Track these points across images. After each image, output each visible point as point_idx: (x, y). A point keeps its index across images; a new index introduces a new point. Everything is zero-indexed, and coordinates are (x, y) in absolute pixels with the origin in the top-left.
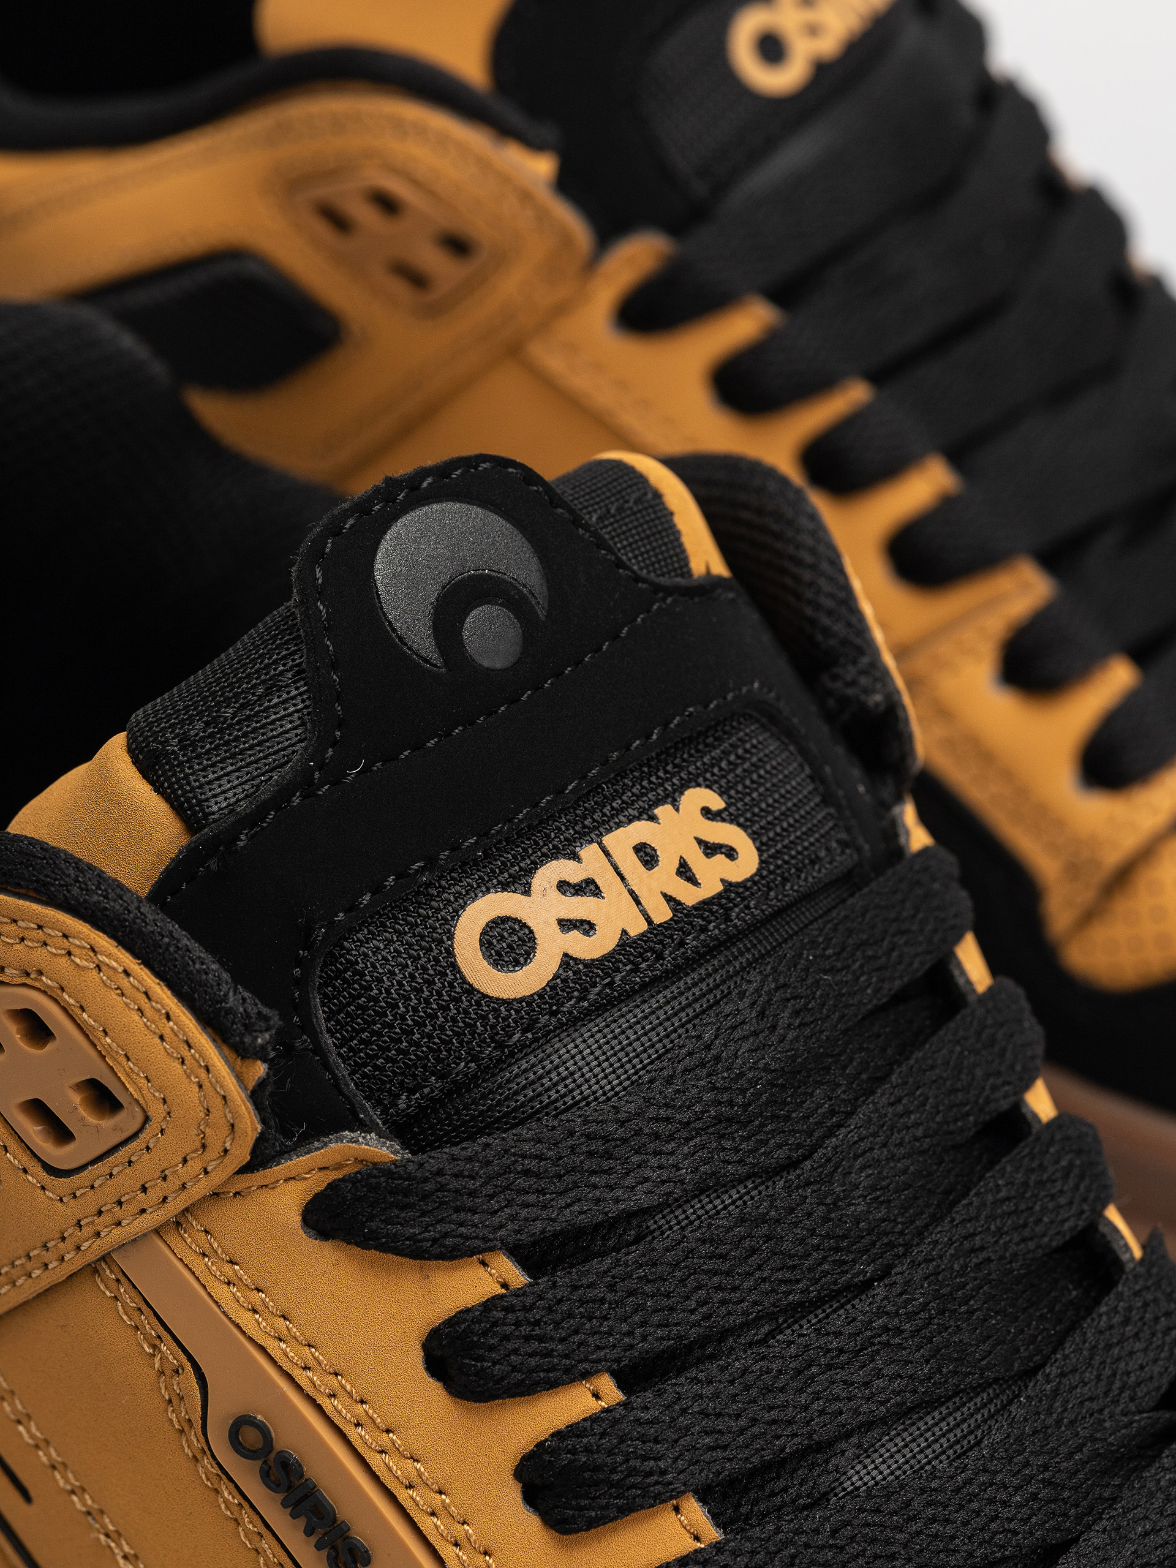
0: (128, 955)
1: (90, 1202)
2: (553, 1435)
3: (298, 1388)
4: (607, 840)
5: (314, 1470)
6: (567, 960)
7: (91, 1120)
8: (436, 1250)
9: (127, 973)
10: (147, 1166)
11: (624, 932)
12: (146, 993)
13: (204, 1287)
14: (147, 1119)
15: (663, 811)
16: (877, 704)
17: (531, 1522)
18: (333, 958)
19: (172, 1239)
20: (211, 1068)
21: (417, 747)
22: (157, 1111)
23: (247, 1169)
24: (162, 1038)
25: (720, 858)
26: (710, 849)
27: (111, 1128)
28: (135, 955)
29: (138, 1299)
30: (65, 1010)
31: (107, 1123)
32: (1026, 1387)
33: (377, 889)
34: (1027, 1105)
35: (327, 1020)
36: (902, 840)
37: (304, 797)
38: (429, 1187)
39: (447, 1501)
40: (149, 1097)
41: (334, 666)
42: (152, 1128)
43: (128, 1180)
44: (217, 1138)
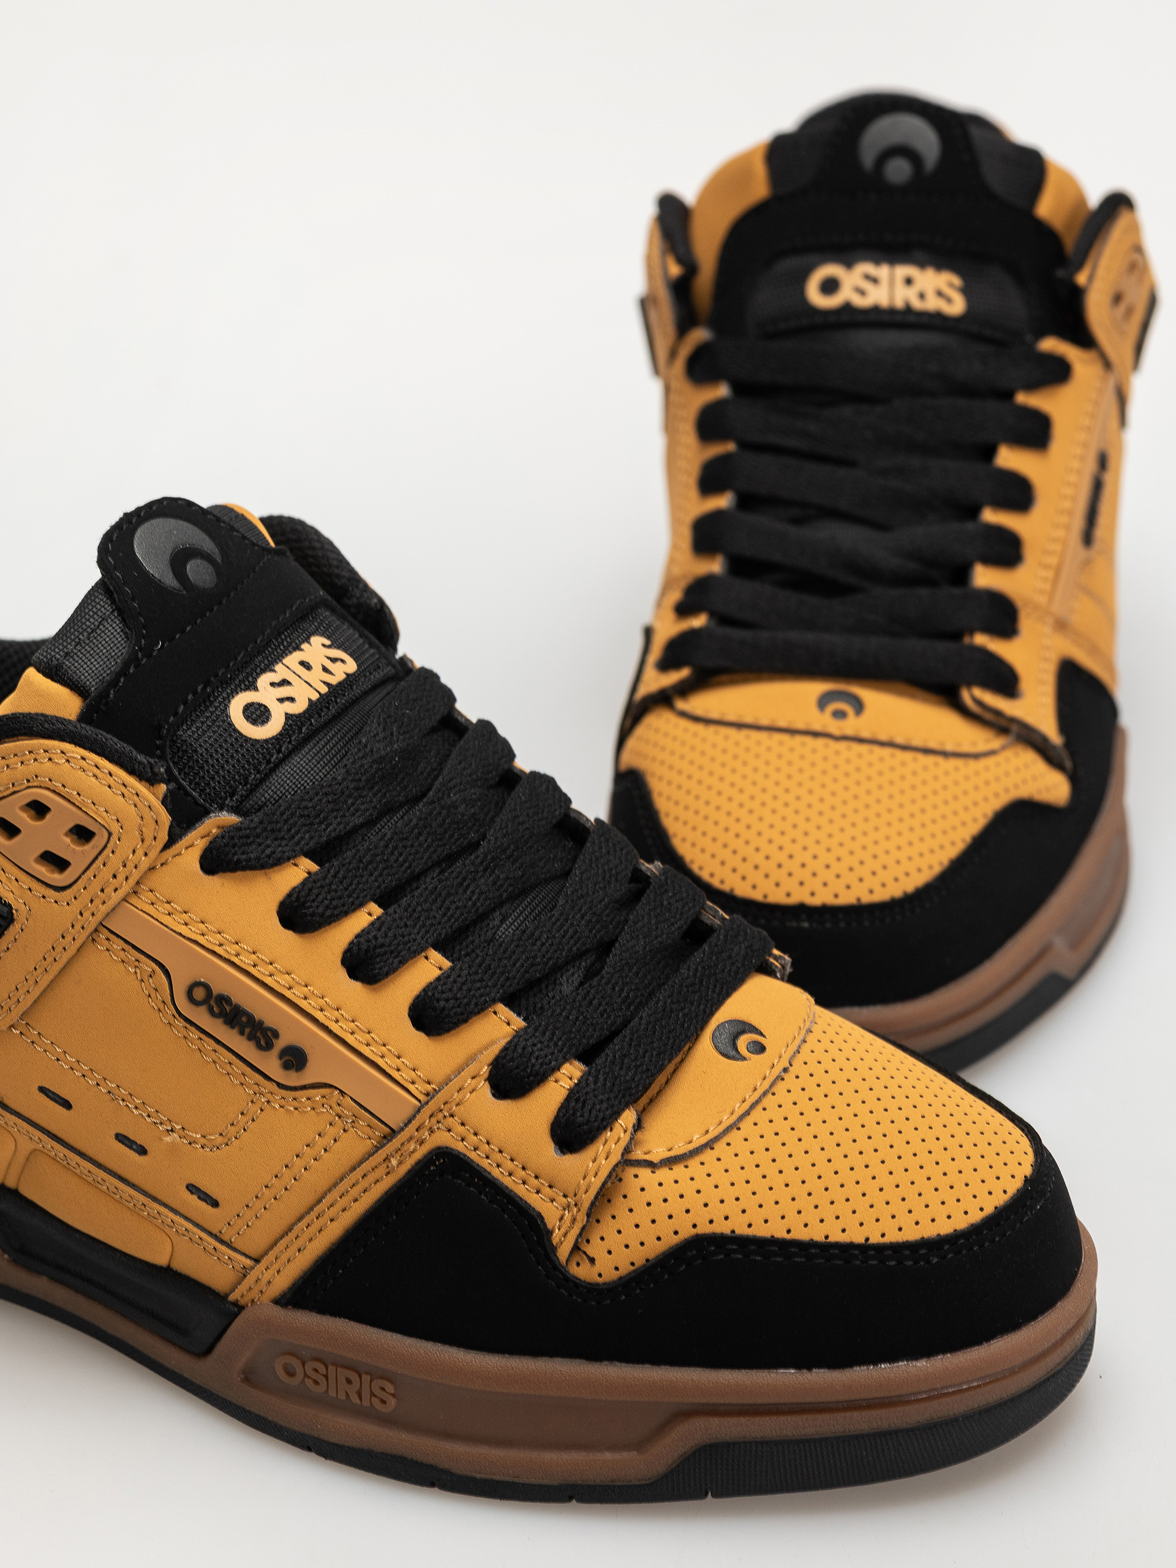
0: (81, 749)
1: (85, 896)
2: (356, 937)
3: (220, 956)
4: (284, 661)
5: (238, 998)
6: (288, 716)
7: (78, 848)
8: (271, 861)
9: (83, 758)
10: (115, 862)
11: (310, 700)
12: (96, 766)
13: (157, 920)
14: (110, 834)
15: (304, 646)
16: (376, 604)
17: (357, 985)
18: (174, 742)
19: (134, 900)
20: (139, 793)
21: (183, 631)
22: (115, 828)
23: (167, 846)
24: (110, 787)
25: (339, 663)
26: (334, 660)
27: (90, 849)
28: (85, 748)
29: (121, 942)
30: (54, 792)
31: (87, 847)
32: (558, 901)
33: (176, 714)
34: (516, 768)
35: (180, 774)
36: (410, 665)
37: (135, 667)
38: (258, 830)
39: (312, 989)
40: (109, 821)
41: (133, 599)
42: (114, 838)
43: (106, 874)
44: (149, 834)
